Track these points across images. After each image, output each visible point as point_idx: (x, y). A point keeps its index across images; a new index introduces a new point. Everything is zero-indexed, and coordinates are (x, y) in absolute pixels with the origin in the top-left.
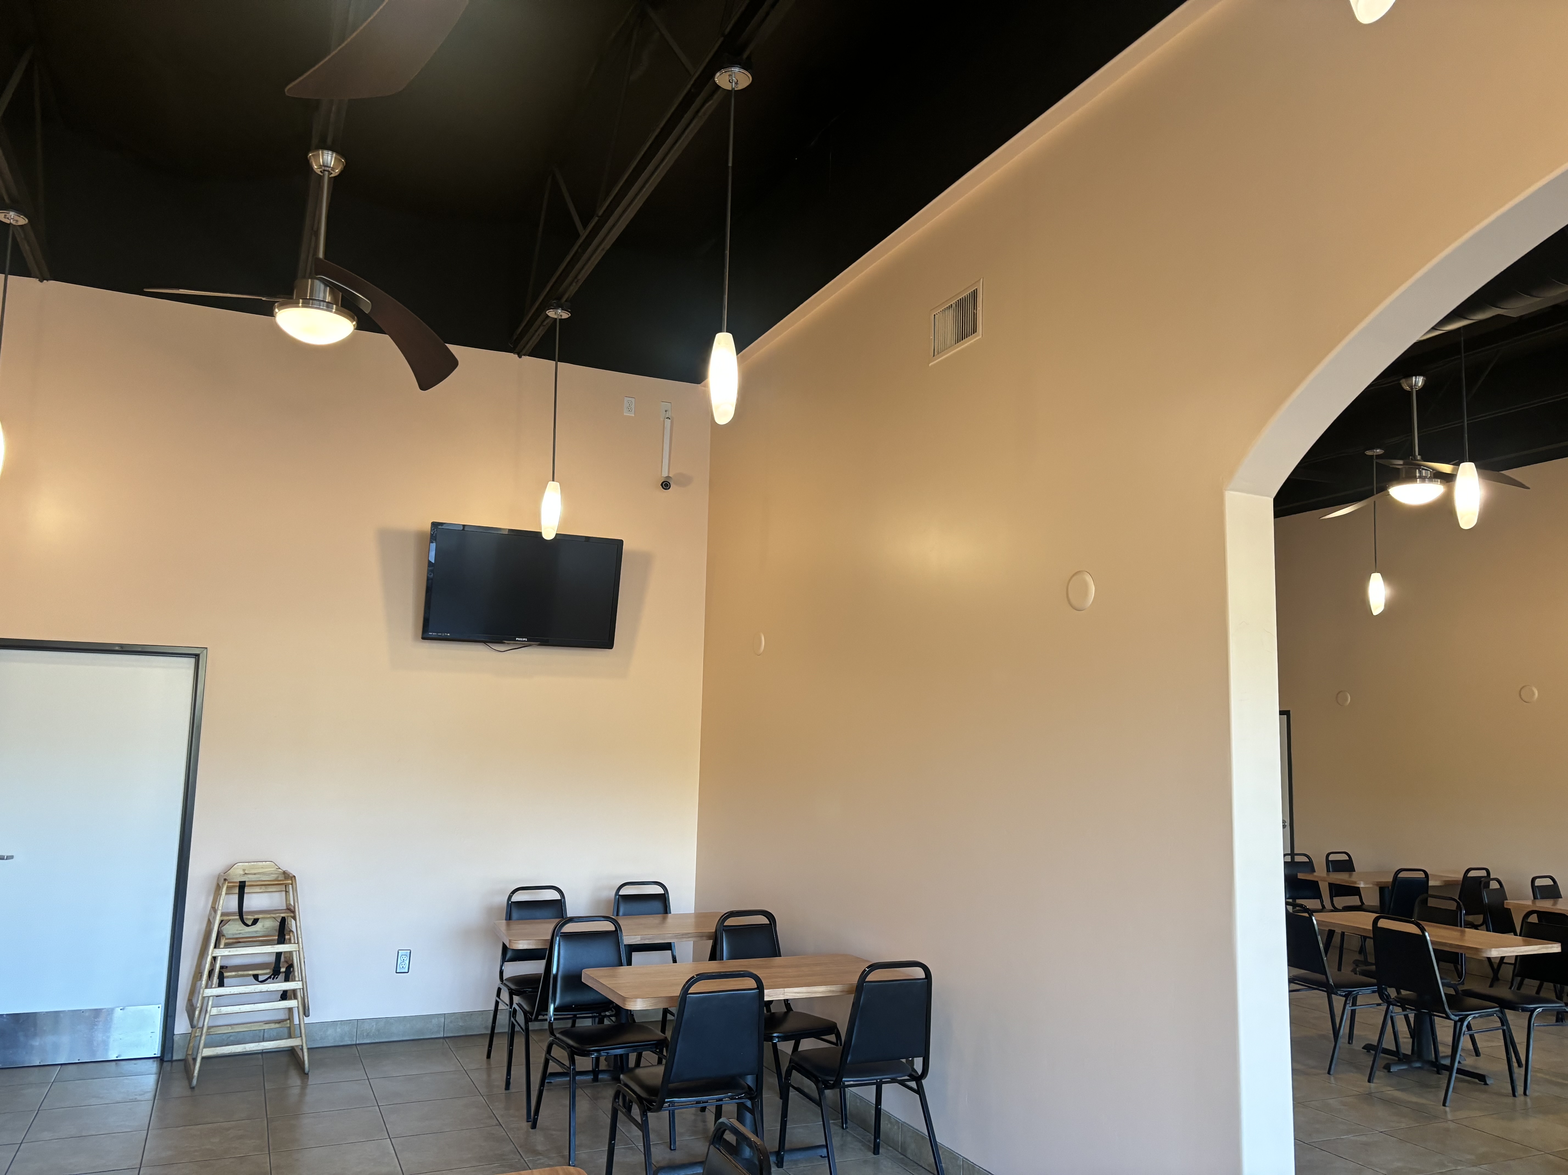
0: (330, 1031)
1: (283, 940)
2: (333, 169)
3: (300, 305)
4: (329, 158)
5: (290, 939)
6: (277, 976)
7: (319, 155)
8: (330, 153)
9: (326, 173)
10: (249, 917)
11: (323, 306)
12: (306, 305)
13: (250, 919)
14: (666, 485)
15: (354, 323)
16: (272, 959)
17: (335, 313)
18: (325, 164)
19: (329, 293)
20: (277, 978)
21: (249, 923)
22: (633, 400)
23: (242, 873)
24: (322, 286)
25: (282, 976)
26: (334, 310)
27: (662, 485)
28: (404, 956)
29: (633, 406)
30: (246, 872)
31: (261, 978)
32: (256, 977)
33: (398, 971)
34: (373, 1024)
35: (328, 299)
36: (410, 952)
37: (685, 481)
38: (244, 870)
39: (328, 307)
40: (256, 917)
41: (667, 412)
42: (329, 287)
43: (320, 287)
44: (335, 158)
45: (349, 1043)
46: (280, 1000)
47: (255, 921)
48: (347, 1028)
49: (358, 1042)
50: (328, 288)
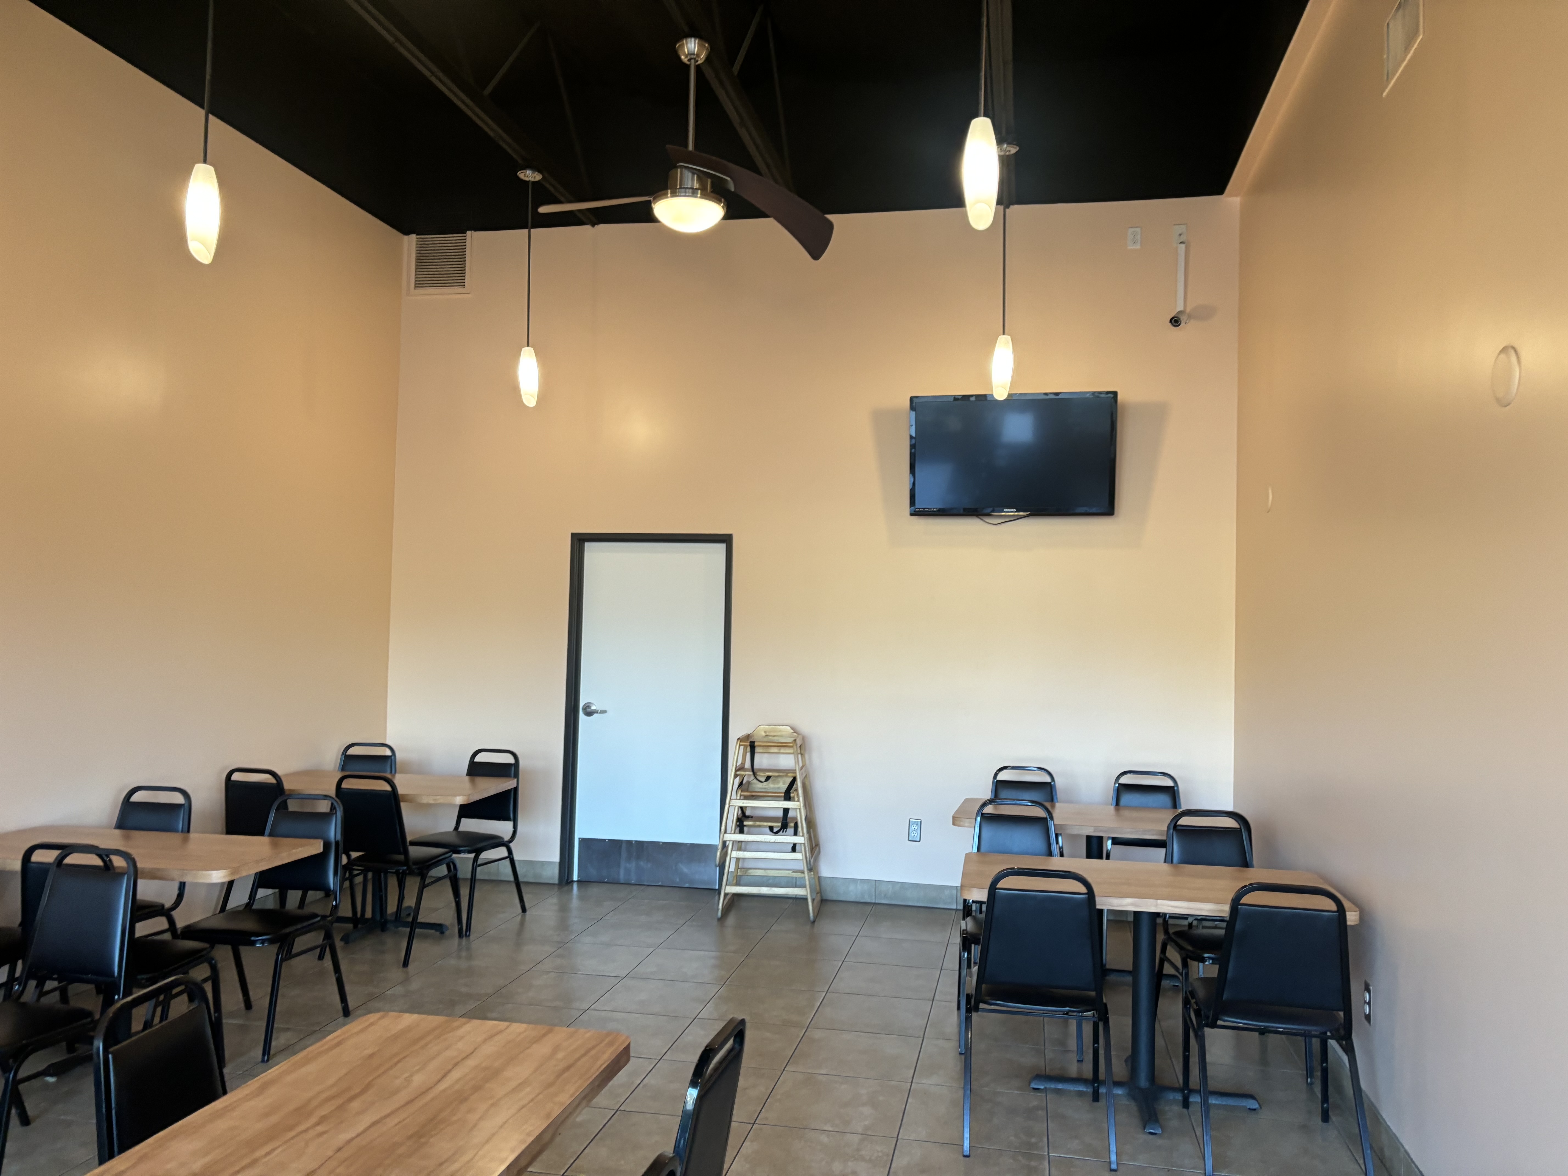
0: (852, 888)
1: (788, 798)
2: (698, 55)
3: (669, 195)
4: (693, 45)
5: (794, 797)
6: (785, 830)
7: (683, 44)
8: (693, 40)
9: (693, 61)
10: (762, 774)
11: (689, 193)
12: (674, 194)
13: (762, 776)
14: (1175, 321)
15: (722, 204)
16: (780, 814)
17: (700, 197)
18: (690, 52)
19: (697, 180)
20: (786, 831)
21: (763, 779)
22: (1138, 230)
23: (764, 734)
24: (690, 175)
25: (791, 830)
26: (699, 195)
27: (1171, 321)
28: (915, 825)
29: (1139, 237)
30: (767, 734)
31: (775, 830)
32: (771, 828)
33: (910, 839)
34: (889, 886)
35: (696, 185)
36: (921, 822)
37: (1204, 314)
38: (765, 732)
39: (693, 193)
40: (770, 774)
41: (1182, 236)
42: (697, 174)
43: (688, 175)
44: (698, 43)
45: (869, 900)
46: (791, 852)
47: (768, 778)
48: (866, 887)
49: (877, 902)
50: (696, 176)
